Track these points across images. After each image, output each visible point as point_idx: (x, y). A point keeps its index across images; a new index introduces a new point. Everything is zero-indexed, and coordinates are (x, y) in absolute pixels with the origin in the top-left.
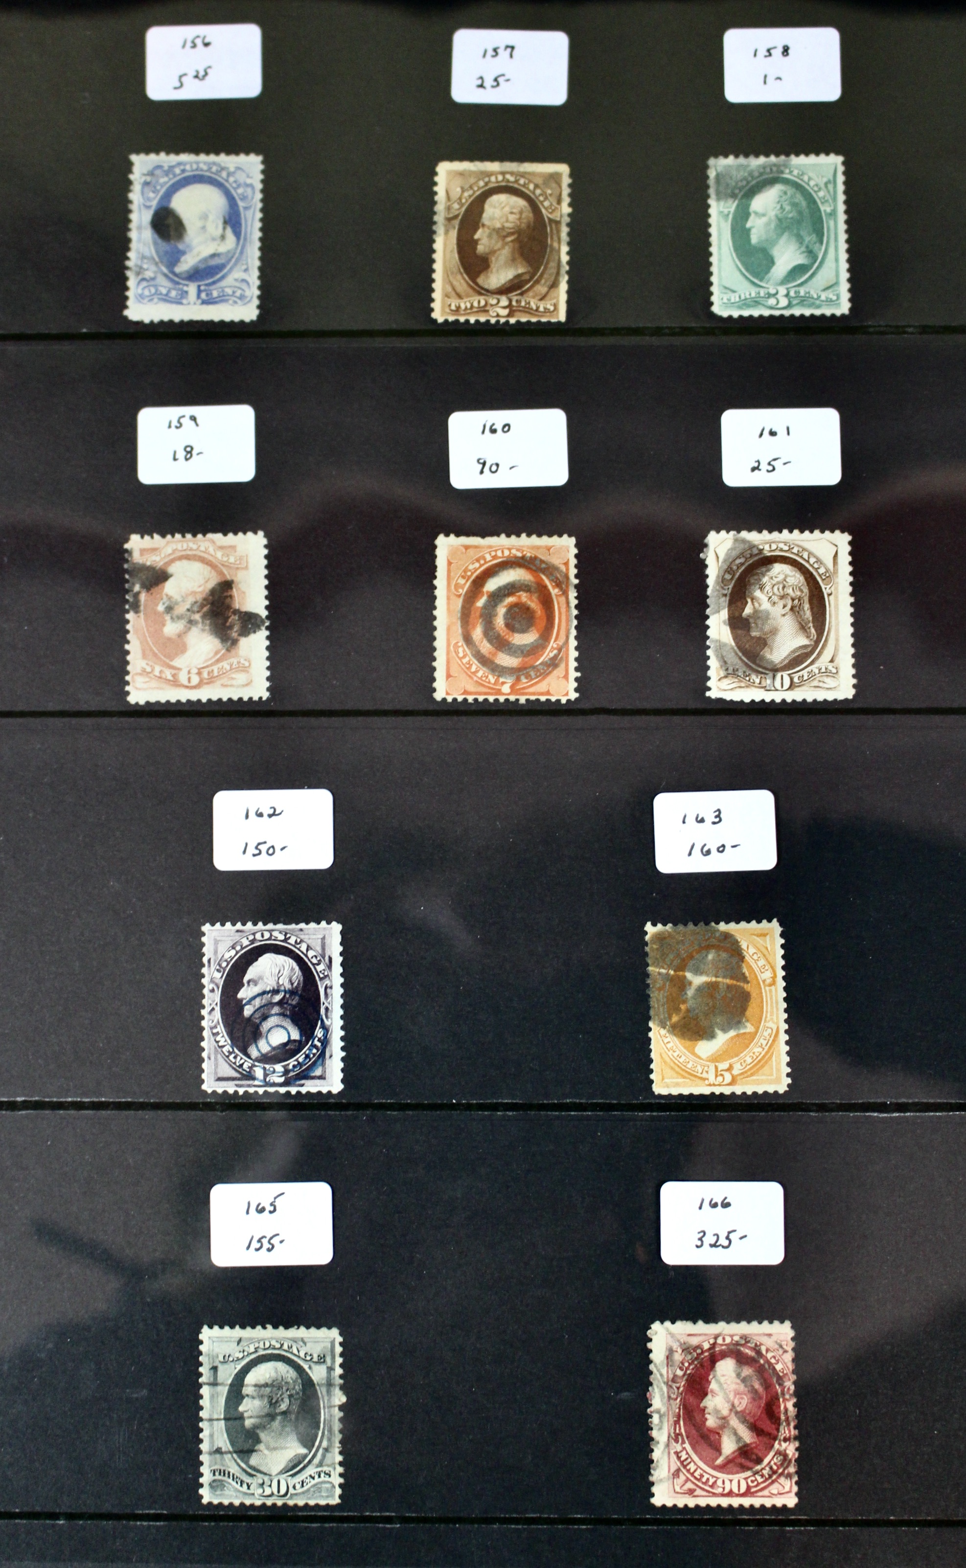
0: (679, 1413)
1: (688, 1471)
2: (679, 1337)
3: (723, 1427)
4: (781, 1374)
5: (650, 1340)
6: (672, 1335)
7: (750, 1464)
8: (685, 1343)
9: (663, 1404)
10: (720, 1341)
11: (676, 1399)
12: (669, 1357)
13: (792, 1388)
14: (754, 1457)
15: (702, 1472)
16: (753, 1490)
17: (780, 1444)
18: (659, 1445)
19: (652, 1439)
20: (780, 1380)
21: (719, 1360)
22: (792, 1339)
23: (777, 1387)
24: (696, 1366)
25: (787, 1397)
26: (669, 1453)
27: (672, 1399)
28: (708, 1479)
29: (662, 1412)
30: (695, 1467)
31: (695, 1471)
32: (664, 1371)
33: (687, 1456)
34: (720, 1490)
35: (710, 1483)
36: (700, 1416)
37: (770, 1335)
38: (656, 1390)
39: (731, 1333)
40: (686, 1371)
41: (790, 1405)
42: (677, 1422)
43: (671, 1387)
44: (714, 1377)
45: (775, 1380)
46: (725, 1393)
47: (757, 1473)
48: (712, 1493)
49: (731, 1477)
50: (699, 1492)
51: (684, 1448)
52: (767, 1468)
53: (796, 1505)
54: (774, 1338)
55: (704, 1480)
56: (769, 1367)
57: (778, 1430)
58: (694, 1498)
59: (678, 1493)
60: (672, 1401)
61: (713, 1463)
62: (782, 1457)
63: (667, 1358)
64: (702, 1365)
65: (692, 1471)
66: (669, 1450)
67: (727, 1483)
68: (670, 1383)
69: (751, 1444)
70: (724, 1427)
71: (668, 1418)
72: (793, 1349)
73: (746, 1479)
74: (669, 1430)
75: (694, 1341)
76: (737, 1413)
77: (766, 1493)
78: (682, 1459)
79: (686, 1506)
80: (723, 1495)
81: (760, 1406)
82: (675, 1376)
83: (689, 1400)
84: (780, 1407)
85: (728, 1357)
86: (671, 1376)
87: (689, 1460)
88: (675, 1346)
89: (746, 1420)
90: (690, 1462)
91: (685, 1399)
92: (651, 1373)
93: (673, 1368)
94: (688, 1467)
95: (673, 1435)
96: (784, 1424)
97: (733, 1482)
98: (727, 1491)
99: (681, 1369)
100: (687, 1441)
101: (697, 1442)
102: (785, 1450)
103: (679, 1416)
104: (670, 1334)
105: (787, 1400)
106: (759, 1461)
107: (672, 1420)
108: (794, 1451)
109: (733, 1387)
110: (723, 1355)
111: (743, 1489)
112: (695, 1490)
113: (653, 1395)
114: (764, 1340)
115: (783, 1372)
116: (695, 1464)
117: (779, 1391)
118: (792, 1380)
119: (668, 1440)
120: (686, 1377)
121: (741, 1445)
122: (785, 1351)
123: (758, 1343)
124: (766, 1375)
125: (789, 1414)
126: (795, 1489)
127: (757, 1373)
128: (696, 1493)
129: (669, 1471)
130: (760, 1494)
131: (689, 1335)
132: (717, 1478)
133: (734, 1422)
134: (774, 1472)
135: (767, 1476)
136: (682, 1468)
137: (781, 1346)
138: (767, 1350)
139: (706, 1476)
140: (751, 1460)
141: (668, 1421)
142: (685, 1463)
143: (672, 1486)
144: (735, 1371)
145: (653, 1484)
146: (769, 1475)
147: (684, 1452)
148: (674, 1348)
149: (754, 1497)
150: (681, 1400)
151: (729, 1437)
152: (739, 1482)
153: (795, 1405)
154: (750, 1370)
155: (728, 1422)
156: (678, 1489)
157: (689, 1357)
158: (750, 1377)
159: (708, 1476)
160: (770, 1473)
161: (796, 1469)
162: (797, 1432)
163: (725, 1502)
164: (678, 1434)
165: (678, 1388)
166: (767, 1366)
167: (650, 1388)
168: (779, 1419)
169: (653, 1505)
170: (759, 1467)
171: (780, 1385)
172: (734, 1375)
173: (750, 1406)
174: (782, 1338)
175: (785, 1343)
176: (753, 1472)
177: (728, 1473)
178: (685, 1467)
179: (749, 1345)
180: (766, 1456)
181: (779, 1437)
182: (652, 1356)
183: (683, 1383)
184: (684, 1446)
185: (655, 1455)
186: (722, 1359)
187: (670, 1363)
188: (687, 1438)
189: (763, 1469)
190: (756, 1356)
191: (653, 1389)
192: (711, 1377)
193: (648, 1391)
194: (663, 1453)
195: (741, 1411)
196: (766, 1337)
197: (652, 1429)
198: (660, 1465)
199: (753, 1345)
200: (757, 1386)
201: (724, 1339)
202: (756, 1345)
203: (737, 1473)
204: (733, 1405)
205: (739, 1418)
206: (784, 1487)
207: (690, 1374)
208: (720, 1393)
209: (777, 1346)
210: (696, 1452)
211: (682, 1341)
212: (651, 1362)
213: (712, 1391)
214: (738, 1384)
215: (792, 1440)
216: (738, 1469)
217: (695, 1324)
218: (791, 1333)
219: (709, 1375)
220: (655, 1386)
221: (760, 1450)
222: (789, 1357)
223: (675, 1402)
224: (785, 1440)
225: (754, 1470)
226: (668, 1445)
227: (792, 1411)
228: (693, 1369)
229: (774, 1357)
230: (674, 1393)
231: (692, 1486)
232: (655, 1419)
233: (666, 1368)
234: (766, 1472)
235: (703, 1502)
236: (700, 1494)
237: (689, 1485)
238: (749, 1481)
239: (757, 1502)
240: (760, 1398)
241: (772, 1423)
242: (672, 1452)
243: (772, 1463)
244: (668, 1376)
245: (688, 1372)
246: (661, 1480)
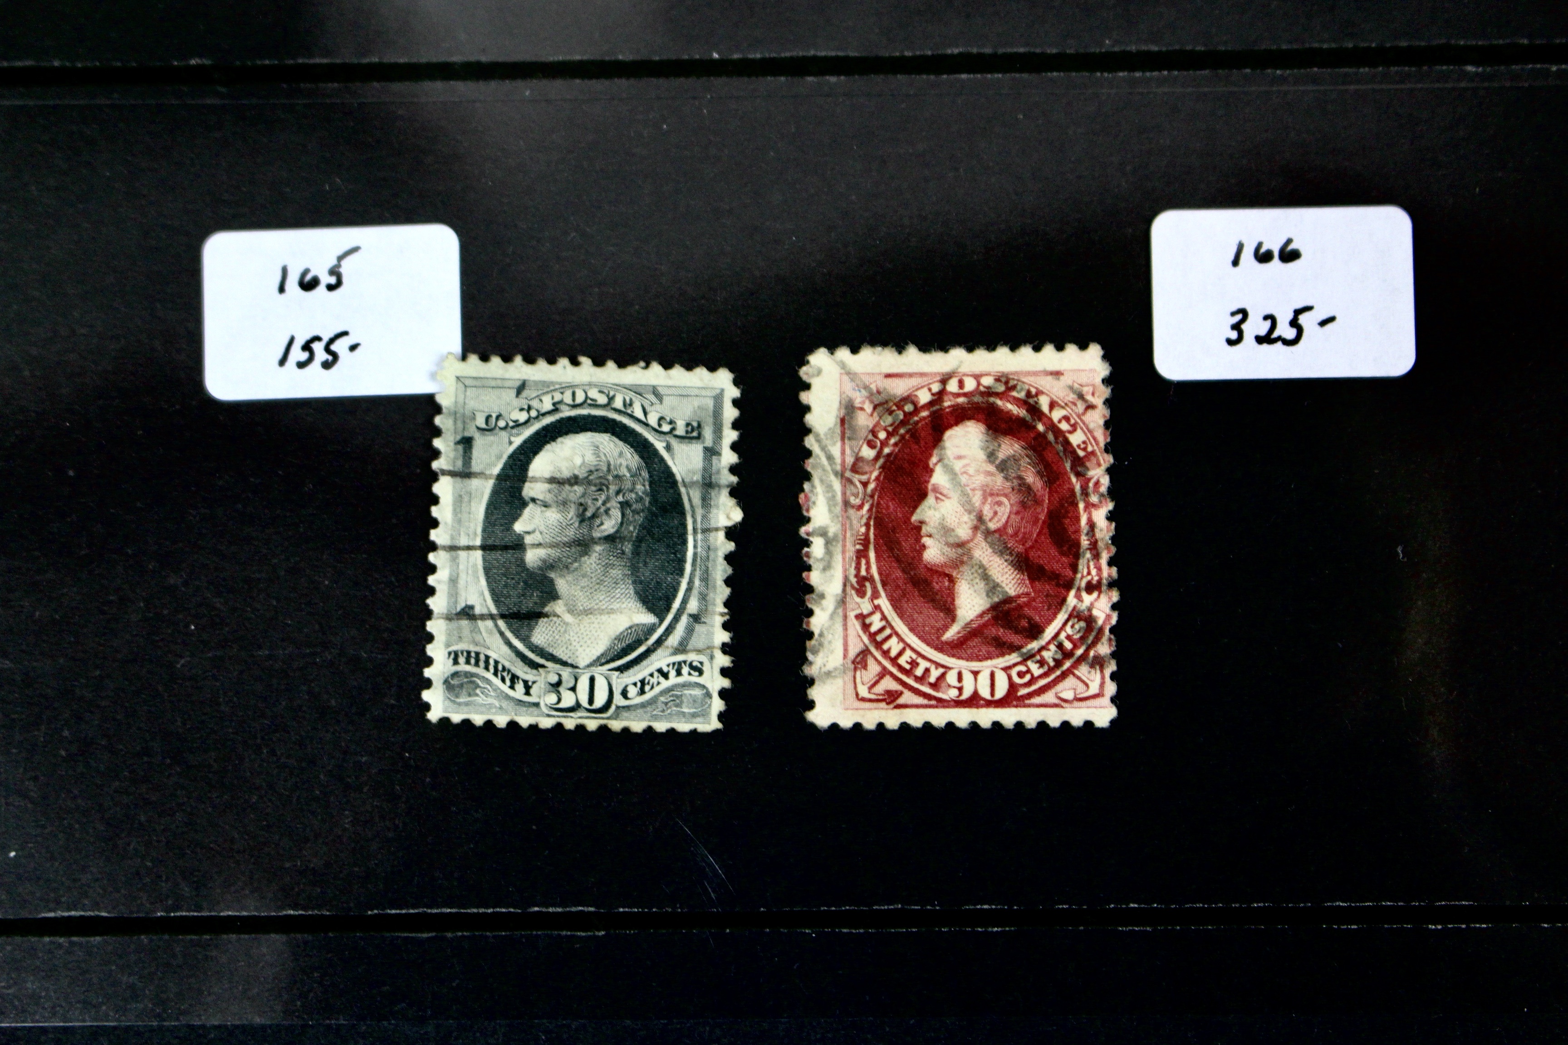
0: (867, 534)
1: (886, 653)
2: (867, 380)
3: (957, 563)
4: (1081, 453)
5: (807, 387)
6: (851, 375)
7: (1015, 639)
8: (879, 392)
9: (834, 517)
10: (952, 386)
11: (860, 507)
12: (845, 421)
13: (1105, 481)
14: (1024, 623)
15: (914, 656)
16: (1023, 692)
17: (1078, 597)
18: (824, 602)
19: (810, 589)
20: (1079, 464)
21: (950, 426)
22: (1106, 381)
23: (1074, 479)
24: (903, 437)
25: (1094, 499)
26: (845, 617)
27: (853, 507)
28: (927, 670)
29: (831, 534)
30: (901, 645)
31: (900, 654)
32: (836, 451)
33: (883, 623)
34: (953, 693)
35: (932, 679)
36: (912, 541)
37: (1057, 374)
38: (819, 489)
39: (977, 370)
40: (881, 449)
41: (1100, 516)
42: (861, 554)
43: (850, 481)
44: (940, 461)
45: (1068, 466)
46: (964, 494)
47: (1030, 656)
48: (936, 698)
49: (975, 665)
50: (908, 697)
51: (877, 608)
52: (1052, 647)
53: (1112, 722)
54: (1066, 380)
55: (919, 672)
56: (1056, 438)
57: (1075, 568)
58: (897, 711)
59: (863, 700)
60: (851, 512)
61: (938, 638)
62: (1083, 624)
63: (843, 421)
64: (914, 434)
65: (893, 653)
66: (845, 610)
67: (968, 678)
68: (848, 474)
69: (1018, 596)
70: (962, 562)
71: (844, 546)
72: (1107, 402)
73: (1006, 669)
74: (845, 570)
75: (899, 388)
76: (988, 533)
77: (1049, 697)
78: (873, 629)
79: (881, 725)
80: (958, 703)
81: (1037, 520)
82: (858, 459)
83: (888, 507)
84: (1078, 519)
85: (969, 419)
86: (850, 460)
87: (888, 631)
88: (859, 398)
89: (1007, 548)
90: (889, 637)
91: (878, 503)
92: (808, 454)
93: (854, 443)
94: (885, 647)
95: (854, 580)
96: (1088, 555)
97: (980, 677)
98: (967, 694)
99: (871, 445)
100: (883, 593)
101: (904, 595)
102: (1090, 609)
103: (866, 542)
104: (848, 373)
105: (1094, 506)
106: (1035, 631)
107: (852, 549)
108: (1108, 610)
109: (980, 480)
110: (960, 415)
111: (1001, 690)
112: (900, 694)
113: (813, 499)
114: (1045, 383)
115: (1085, 449)
116: (901, 639)
117: (1078, 488)
118: (1104, 466)
119: (844, 591)
120: (881, 461)
121: (996, 600)
122: (1090, 407)
123: (1033, 391)
124: (1049, 456)
125: (1098, 535)
126: (1111, 688)
127: (1030, 453)
128: (901, 701)
129: (845, 656)
130: (1037, 700)
131: (888, 376)
132: (947, 668)
133: (983, 552)
134: (1068, 655)
135: (1052, 664)
136: (873, 649)
137: (1081, 396)
138: (1053, 405)
139: (923, 664)
140: (1017, 631)
141: (844, 552)
142: (879, 638)
143: (852, 686)
144: (984, 449)
145: (811, 682)
146: (1054, 660)
147: (877, 617)
148: (857, 404)
149: (1026, 706)
150: (870, 510)
151: (971, 583)
152: (992, 675)
153: (1111, 517)
154: (1017, 446)
155: (969, 554)
156: (863, 692)
157: (889, 420)
158: (1015, 459)
159: (927, 664)
160: (1059, 656)
161: (1113, 649)
162: (1114, 570)
163: (962, 718)
164: (865, 579)
165: (865, 484)
166: (1051, 437)
167: (806, 486)
168: (1078, 544)
169: (812, 726)
170: (1034, 645)
171: (1078, 475)
172: (982, 456)
173: (1016, 519)
174: (1084, 379)
175: (1091, 389)
176: (1022, 655)
177: (969, 659)
178: (878, 645)
179: (1014, 394)
180: (1050, 621)
181: (1077, 583)
182: (810, 419)
183: (875, 474)
184: (876, 602)
185: (818, 621)
186: (957, 423)
187: (848, 433)
188: (884, 584)
189: (1043, 648)
190: (1028, 418)
191: (813, 486)
192: (934, 460)
193: (802, 490)
194: (832, 617)
195: (995, 531)
196: (1050, 378)
197: (809, 568)
198: (826, 643)
199: (1022, 395)
200: (1031, 478)
201: (961, 384)
202: (1029, 394)
203: (990, 657)
204: (980, 518)
205: (991, 545)
206: (1087, 685)
207: (889, 455)
208: (951, 494)
209: (1072, 397)
210: (901, 616)
211: (873, 387)
212: (808, 431)
213: (936, 490)
214: (989, 474)
215: (1104, 588)
216: (992, 649)
217: (900, 352)
218: (1103, 370)
219: (931, 455)
220: (816, 480)
221: (1035, 609)
222: (1097, 418)
223: (860, 513)
224: (1090, 588)
225: (1024, 650)
226: (842, 601)
227: (1104, 528)
228: (896, 444)
229: (1067, 419)
230: (856, 495)
231: (894, 686)
232: (817, 548)
233: (839, 444)
234: (1047, 655)
235: (916, 718)
236: (909, 702)
237: (888, 684)
238: (1014, 673)
239: (1030, 717)
240: (1038, 502)
241: (1062, 554)
242: (852, 615)
243: (1063, 636)
244: (843, 461)
245: (887, 450)
246: (828, 674)
